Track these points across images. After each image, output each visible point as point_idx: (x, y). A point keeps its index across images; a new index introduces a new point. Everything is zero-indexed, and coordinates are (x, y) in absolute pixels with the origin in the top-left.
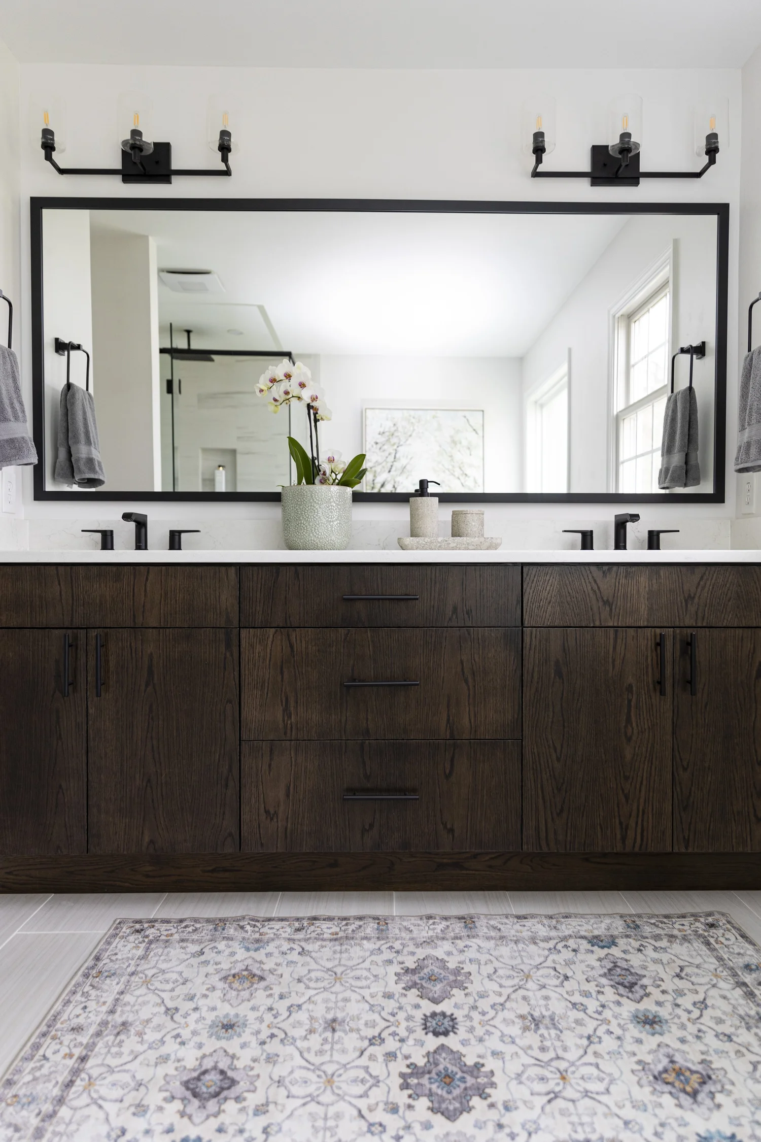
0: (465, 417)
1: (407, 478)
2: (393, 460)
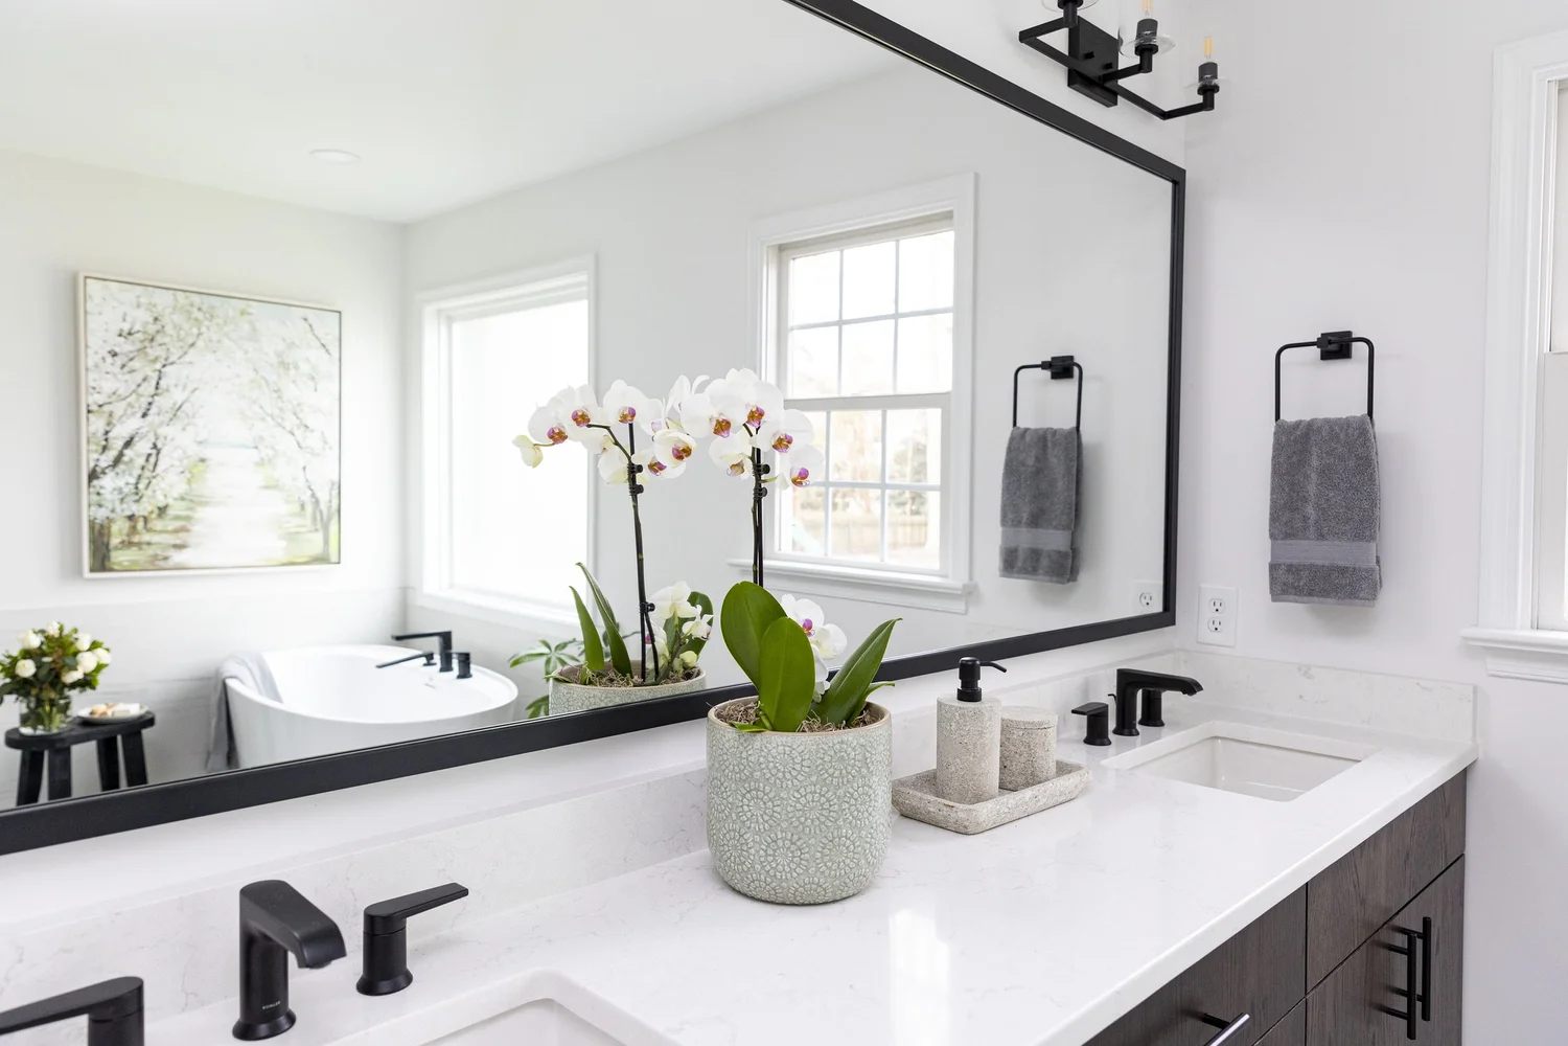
0: (306, 319)
1: (184, 429)
2: (152, 390)
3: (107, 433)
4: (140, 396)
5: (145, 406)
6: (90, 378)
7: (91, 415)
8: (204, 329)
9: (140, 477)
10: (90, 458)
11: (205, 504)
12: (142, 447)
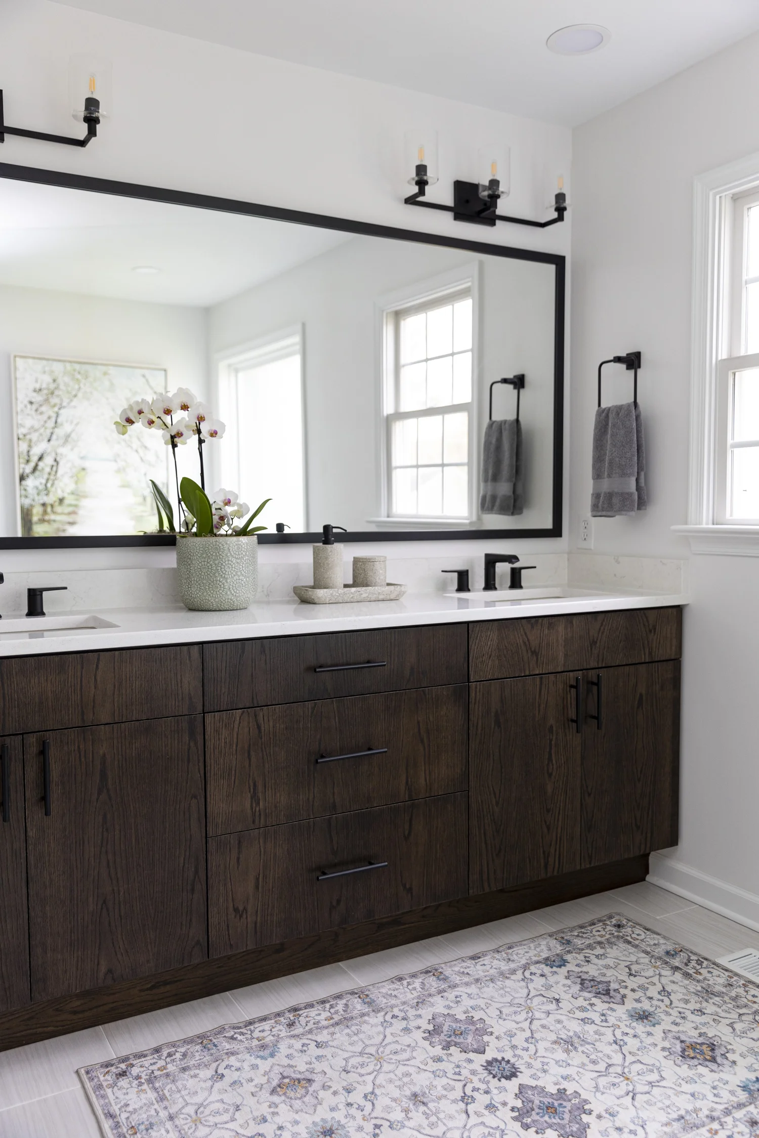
0: (144, 376)
1: (72, 449)
2: (53, 425)
3: (28, 452)
4: (46, 428)
5: (49, 434)
6: (20, 419)
7: (20, 442)
8: (82, 385)
9: (48, 480)
10: (21, 467)
11: (85, 497)
12: (48, 461)
